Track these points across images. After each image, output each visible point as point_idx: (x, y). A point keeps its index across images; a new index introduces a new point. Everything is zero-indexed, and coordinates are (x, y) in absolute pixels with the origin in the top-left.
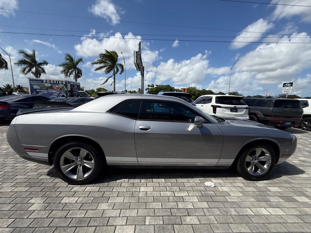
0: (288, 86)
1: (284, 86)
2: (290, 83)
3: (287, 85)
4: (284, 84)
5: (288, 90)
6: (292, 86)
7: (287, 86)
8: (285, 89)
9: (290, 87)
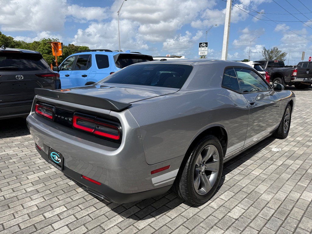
0: (204, 47)
1: (200, 47)
2: (205, 43)
3: (202, 45)
4: (200, 44)
5: (204, 52)
6: (207, 47)
7: (203, 47)
8: (201, 50)
9: (206, 48)
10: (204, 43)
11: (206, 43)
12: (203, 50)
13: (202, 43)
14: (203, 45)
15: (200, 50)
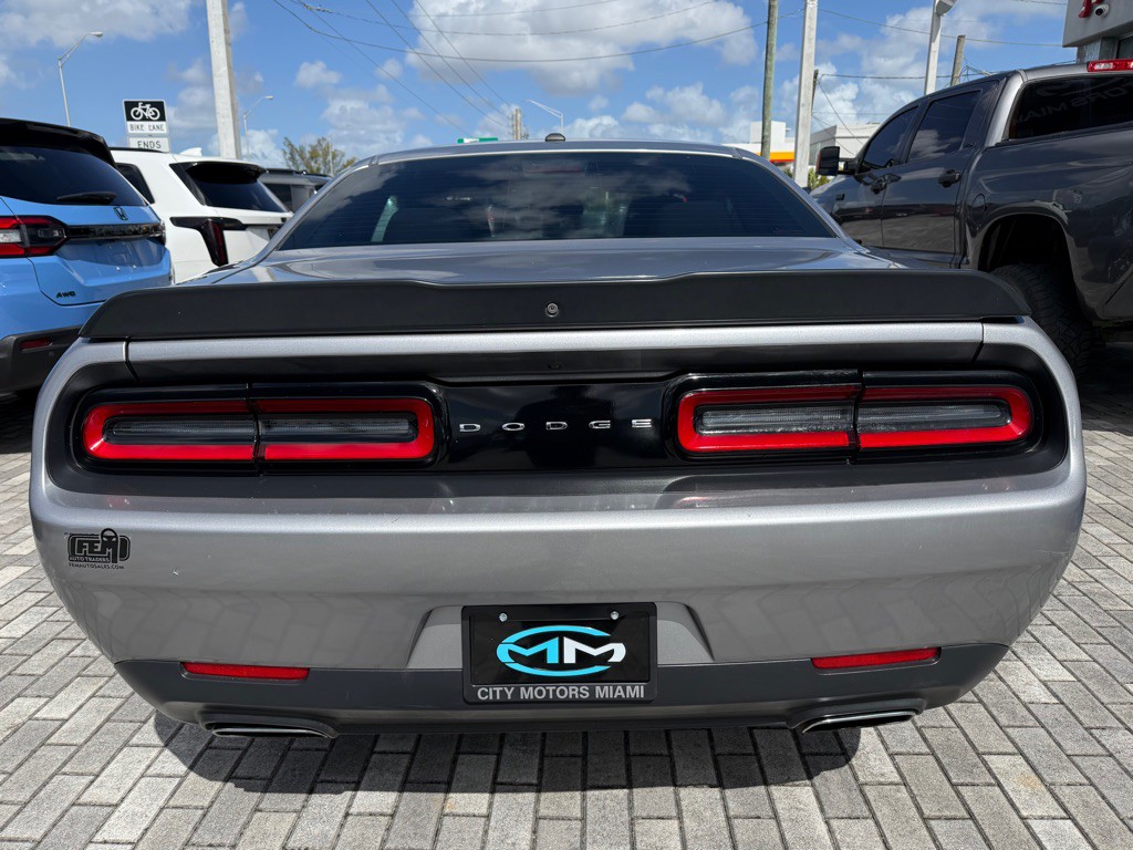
0: (150, 120)
1: (130, 119)
2: (153, 104)
3: (139, 109)
4: (130, 105)
5: (153, 140)
6: (163, 119)
7: (144, 119)
8: (139, 132)
9: (159, 123)
10: (144, 103)
11: (159, 106)
12: (147, 131)
13: (135, 104)
14: (145, 110)
15: (134, 132)
